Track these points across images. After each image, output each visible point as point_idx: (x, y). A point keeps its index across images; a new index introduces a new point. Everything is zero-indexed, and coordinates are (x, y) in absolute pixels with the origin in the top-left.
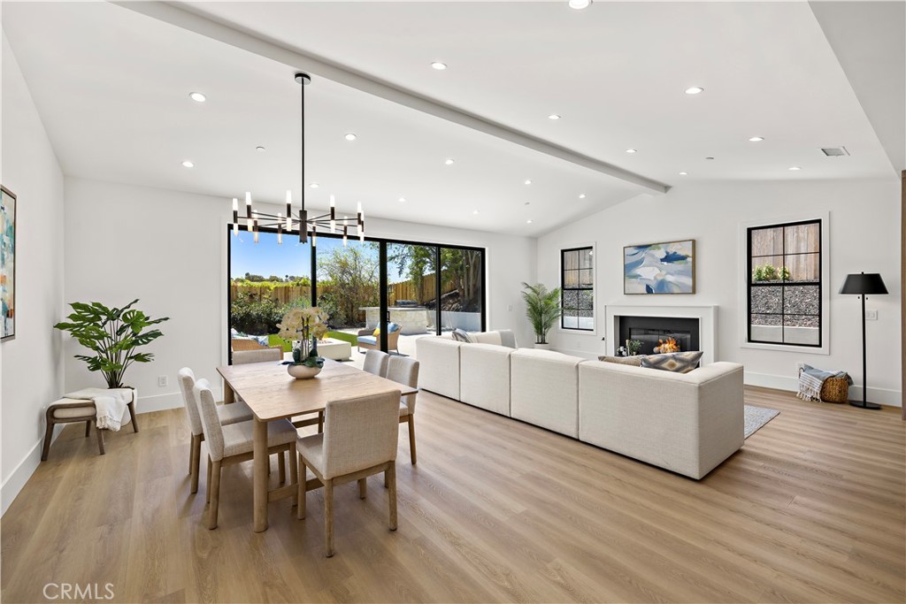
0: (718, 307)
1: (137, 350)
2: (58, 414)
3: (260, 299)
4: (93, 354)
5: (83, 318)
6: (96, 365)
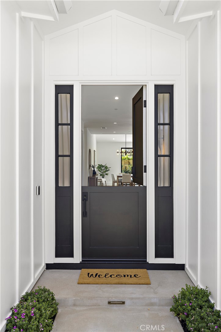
6: (101, 175)
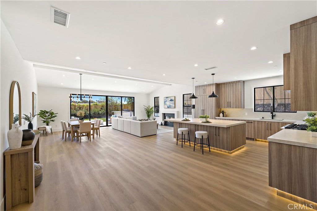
0: (178, 111)
1: (52, 119)
2: (39, 129)
3: (83, 109)
4: (44, 120)
5: (42, 113)
6: (44, 122)
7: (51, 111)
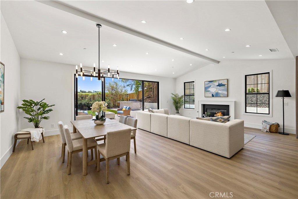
0: (235, 101)
1: (44, 115)
2: (18, 136)
3: (85, 99)
4: (30, 117)
5: (27, 105)
6: (30, 121)
7: (43, 102)
